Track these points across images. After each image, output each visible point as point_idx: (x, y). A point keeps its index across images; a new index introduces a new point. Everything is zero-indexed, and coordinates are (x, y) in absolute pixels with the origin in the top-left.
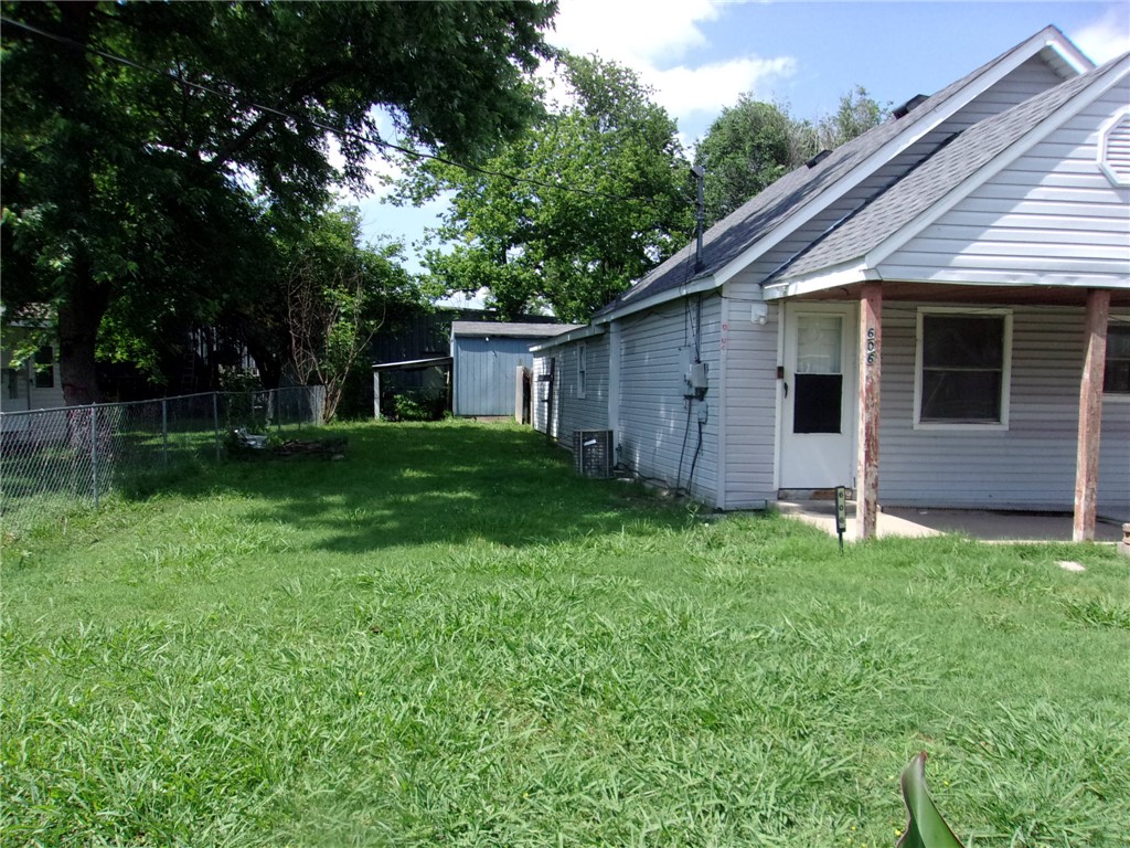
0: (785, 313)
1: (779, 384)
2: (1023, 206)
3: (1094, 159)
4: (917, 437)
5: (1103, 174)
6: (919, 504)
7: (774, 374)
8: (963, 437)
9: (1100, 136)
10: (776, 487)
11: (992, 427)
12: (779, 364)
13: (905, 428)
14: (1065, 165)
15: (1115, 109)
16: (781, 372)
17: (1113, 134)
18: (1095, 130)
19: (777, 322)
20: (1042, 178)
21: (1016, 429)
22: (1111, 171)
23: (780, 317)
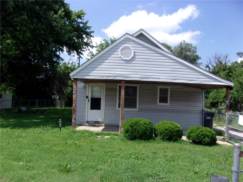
0: (88, 85)
1: (87, 99)
2: (104, 64)
3: (119, 55)
4: (117, 111)
5: (121, 57)
6: (113, 125)
7: (86, 97)
8: (128, 111)
9: (119, 50)
10: (86, 121)
11: (134, 109)
12: (87, 95)
13: (115, 109)
14: (113, 56)
15: (123, 45)
16: (87, 97)
17: (122, 50)
18: (119, 49)
19: (87, 87)
20: (108, 58)
21: (140, 110)
22: (122, 57)
23: (87, 86)
